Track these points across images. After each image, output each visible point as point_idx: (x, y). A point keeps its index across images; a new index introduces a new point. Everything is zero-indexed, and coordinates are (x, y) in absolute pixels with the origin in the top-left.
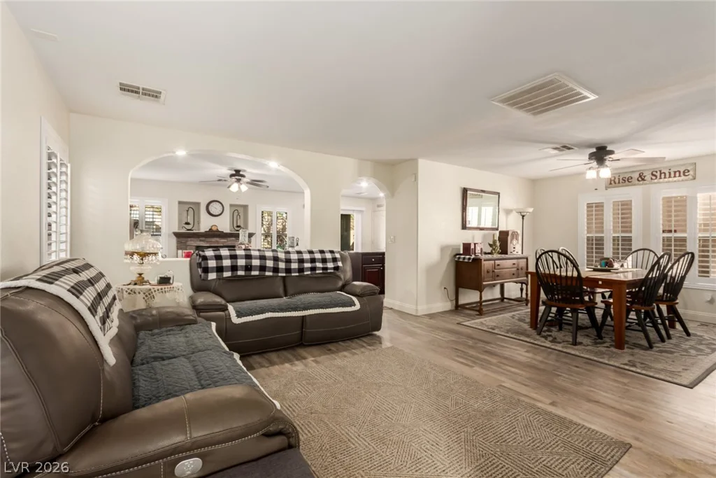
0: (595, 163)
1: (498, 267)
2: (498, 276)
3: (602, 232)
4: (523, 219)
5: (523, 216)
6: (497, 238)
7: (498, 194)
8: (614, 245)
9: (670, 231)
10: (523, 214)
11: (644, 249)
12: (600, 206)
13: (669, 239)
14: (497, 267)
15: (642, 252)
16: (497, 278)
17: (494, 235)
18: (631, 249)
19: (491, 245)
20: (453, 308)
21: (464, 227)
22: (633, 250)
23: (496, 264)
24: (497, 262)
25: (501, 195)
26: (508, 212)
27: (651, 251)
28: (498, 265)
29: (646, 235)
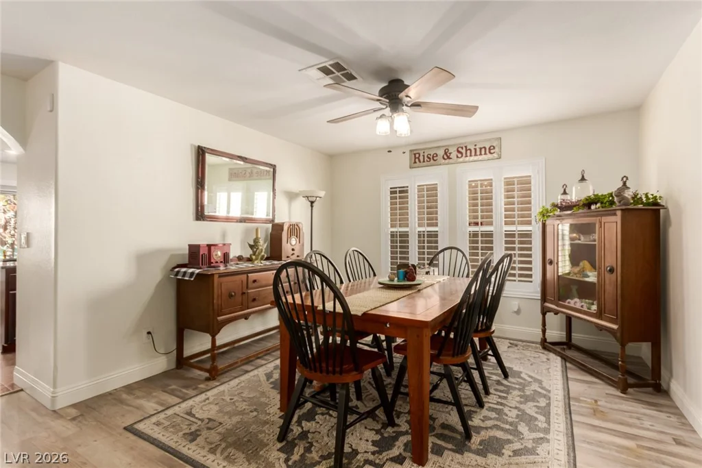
0: (388, 109)
1: (255, 285)
2: (254, 300)
3: (407, 226)
4: (312, 206)
5: (312, 203)
6: (261, 235)
7: (274, 167)
8: (419, 242)
9: (477, 224)
10: (311, 199)
11: (451, 248)
12: (404, 191)
13: (475, 235)
14: (251, 285)
15: (449, 251)
16: (253, 304)
17: (257, 230)
18: (436, 248)
19: (251, 247)
20: (173, 366)
21: (200, 215)
22: (439, 249)
23: (251, 280)
24: (252, 276)
25: (277, 169)
26: (292, 196)
27: (458, 250)
28: (255, 281)
29: (453, 230)
